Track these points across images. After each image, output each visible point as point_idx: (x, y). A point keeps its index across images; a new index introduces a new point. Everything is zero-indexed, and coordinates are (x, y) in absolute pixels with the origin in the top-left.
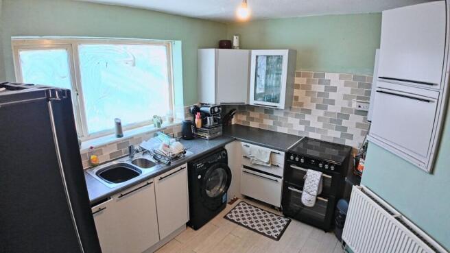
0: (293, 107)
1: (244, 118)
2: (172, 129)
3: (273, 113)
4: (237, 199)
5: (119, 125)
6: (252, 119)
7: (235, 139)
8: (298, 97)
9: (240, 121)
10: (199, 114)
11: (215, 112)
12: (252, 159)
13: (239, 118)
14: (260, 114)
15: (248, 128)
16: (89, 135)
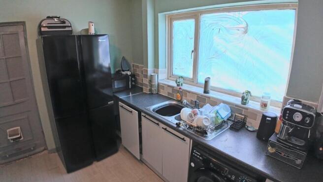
16: (197, 83)
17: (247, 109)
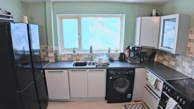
0: (187, 55)
1: (161, 58)
2: (115, 55)
3: (175, 58)
4: (141, 101)
5: (91, 48)
6: (165, 60)
7: (145, 67)
8: (190, 48)
9: (159, 59)
10: (128, 50)
11: (134, 50)
12: (148, 80)
13: (159, 58)
14: (169, 57)
15: (163, 65)
16: (82, 50)
17: (111, 54)
